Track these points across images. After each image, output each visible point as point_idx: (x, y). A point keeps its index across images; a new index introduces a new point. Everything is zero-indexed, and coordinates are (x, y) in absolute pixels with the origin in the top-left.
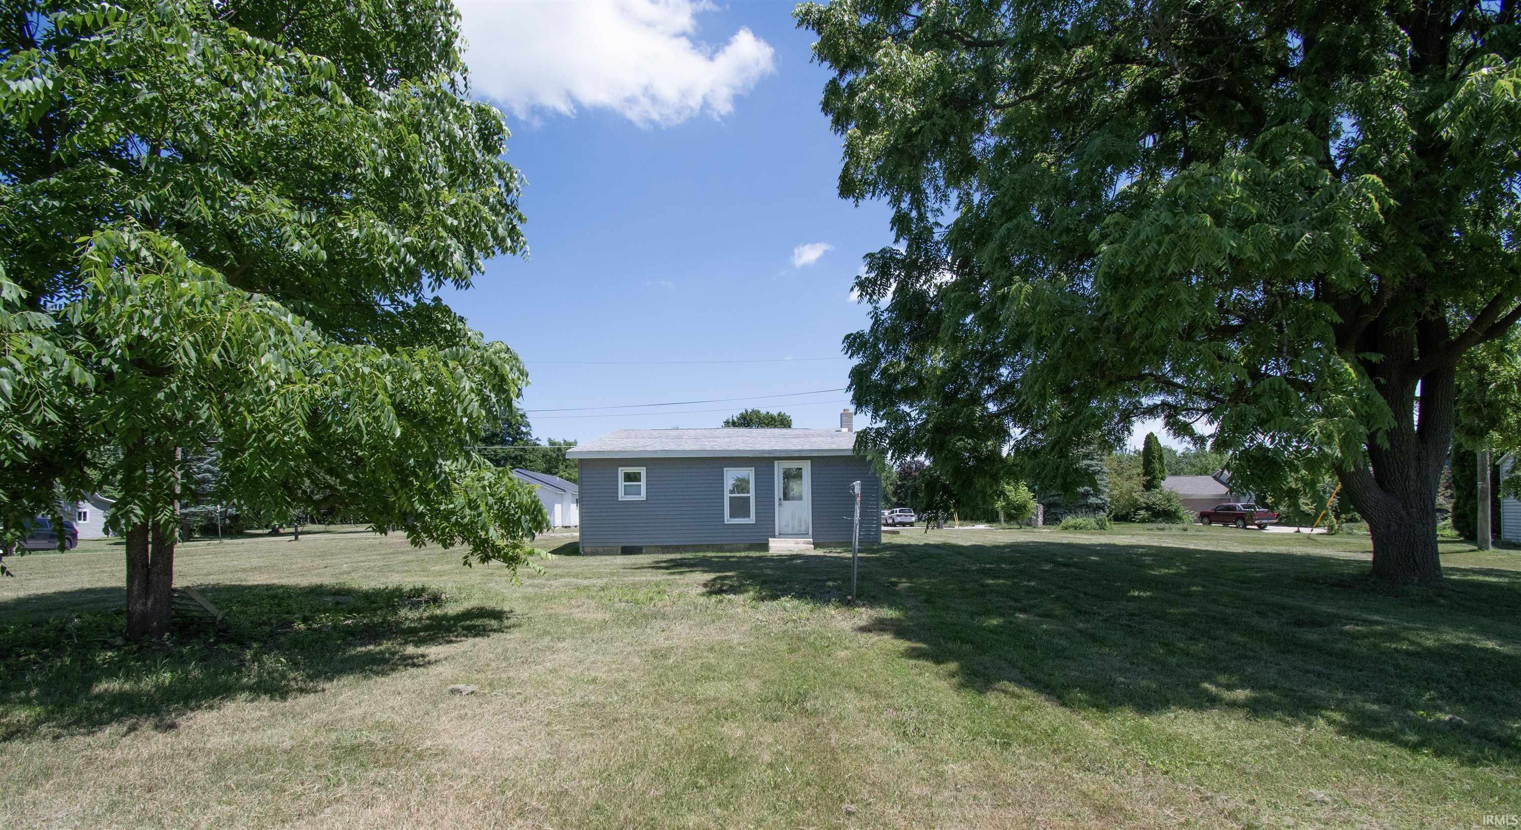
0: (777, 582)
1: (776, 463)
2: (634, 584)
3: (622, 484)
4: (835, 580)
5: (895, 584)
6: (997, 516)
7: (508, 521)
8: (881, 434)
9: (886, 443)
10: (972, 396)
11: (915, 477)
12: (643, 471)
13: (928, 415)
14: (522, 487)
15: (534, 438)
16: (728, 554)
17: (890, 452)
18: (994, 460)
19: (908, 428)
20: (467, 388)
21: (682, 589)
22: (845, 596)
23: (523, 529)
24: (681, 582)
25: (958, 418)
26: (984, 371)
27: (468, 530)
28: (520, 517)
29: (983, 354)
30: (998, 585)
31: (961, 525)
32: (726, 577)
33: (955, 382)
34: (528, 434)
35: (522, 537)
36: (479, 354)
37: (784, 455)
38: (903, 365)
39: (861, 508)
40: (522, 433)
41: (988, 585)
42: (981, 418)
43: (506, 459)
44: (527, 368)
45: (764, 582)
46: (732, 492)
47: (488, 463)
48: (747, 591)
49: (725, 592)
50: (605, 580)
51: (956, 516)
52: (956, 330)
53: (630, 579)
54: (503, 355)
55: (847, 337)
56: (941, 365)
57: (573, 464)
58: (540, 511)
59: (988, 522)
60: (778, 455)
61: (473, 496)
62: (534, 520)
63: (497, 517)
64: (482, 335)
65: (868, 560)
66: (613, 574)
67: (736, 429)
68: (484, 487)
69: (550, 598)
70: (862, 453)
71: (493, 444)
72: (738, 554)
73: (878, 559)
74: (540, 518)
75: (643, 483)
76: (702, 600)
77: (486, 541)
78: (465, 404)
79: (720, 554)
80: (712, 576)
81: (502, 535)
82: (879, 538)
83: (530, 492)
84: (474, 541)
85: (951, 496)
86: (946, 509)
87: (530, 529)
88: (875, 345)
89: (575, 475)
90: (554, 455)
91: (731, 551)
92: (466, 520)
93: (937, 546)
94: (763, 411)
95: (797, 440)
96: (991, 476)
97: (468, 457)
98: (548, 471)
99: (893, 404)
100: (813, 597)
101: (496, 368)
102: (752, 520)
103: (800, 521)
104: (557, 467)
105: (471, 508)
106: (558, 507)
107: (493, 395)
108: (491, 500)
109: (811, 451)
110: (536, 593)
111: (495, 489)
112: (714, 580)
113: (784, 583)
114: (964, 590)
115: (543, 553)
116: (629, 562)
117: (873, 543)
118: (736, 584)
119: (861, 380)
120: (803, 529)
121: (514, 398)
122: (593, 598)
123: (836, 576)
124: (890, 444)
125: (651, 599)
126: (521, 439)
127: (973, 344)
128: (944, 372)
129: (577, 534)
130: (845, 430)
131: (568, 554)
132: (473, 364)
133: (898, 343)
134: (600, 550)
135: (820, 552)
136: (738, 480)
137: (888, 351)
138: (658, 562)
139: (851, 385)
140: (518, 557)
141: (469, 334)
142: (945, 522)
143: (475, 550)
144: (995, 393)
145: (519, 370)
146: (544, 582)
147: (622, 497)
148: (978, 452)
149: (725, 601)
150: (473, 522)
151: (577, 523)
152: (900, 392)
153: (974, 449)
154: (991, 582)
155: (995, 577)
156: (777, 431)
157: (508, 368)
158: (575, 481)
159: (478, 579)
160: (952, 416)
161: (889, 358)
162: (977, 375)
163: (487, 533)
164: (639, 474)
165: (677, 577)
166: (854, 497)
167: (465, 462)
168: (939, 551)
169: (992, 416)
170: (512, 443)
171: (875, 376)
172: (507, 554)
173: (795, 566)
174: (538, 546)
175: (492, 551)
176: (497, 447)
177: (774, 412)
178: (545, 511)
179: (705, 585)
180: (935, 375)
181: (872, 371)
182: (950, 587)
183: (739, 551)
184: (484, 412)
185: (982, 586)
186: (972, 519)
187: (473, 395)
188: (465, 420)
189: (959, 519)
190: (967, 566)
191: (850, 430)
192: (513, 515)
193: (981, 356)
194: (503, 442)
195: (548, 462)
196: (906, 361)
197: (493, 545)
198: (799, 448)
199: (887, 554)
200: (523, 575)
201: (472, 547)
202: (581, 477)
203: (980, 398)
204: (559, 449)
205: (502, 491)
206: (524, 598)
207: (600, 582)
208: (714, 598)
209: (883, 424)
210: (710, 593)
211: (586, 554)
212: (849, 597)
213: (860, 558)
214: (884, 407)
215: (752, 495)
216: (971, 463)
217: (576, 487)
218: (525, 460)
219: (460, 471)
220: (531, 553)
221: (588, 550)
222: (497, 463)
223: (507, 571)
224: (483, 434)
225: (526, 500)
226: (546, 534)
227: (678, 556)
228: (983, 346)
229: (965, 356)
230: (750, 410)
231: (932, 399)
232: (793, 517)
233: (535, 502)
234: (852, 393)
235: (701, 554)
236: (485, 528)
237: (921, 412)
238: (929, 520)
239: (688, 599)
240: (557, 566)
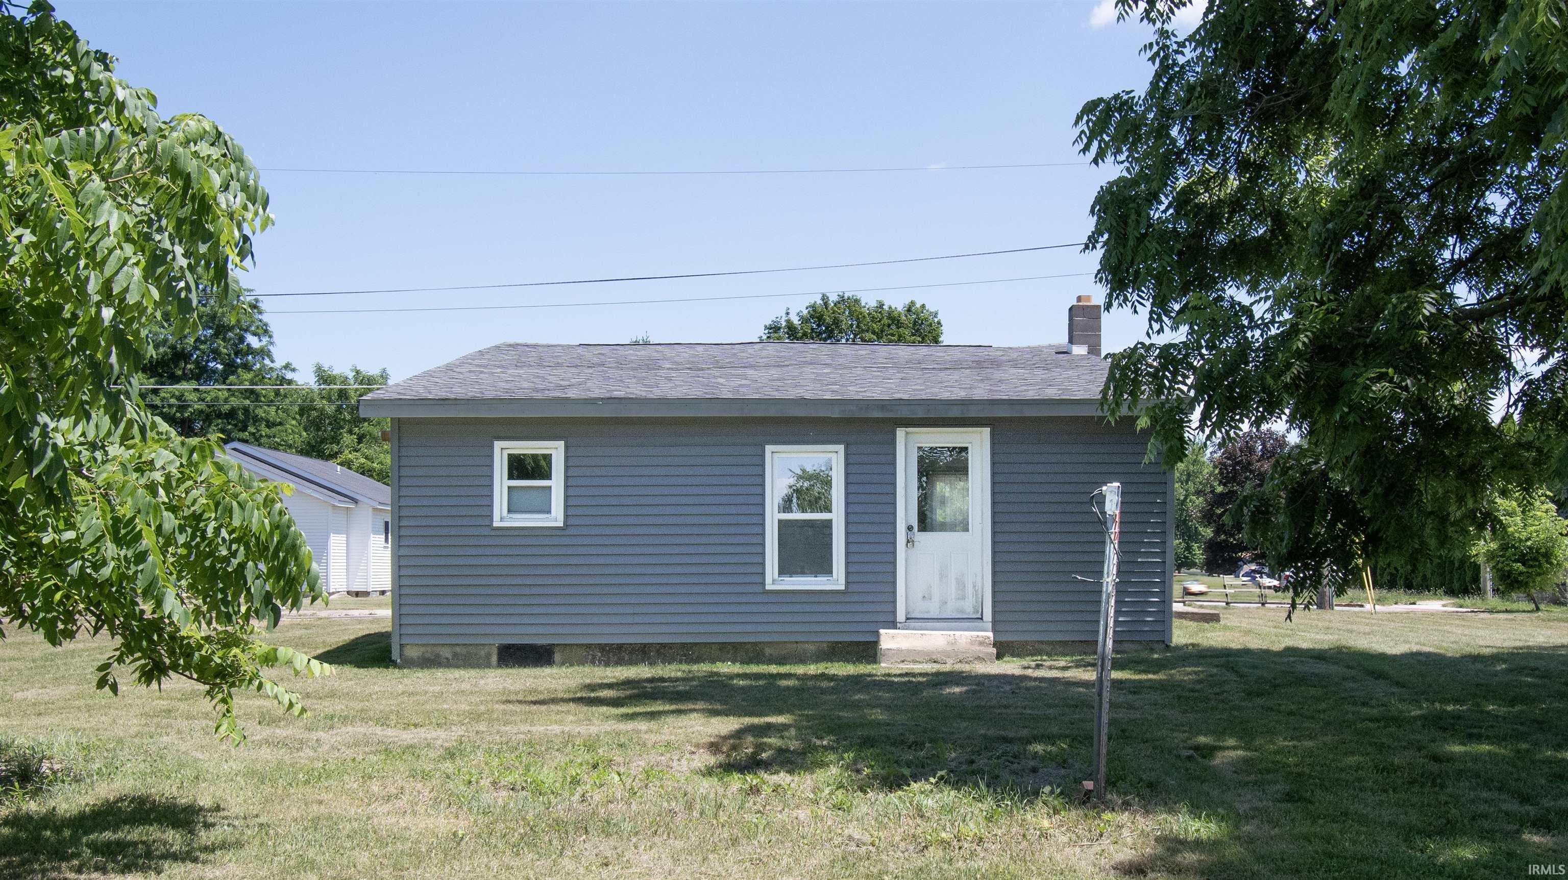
0: (899, 742)
1: (900, 433)
2: (530, 744)
3: (501, 483)
4: (1049, 739)
5: (1208, 751)
6: (1476, 579)
7: (212, 575)
8: (1174, 361)
9: (1186, 385)
10: (1409, 262)
11: (1261, 476)
12: (556, 450)
13: (1299, 313)
14: (248, 487)
15: (279, 363)
16: (773, 669)
17: (1199, 410)
18: (1471, 431)
19: (1244, 346)
20: (114, 228)
21: (653, 758)
22: (1078, 781)
23: (250, 597)
24: (652, 738)
25: (1375, 318)
26: (1444, 201)
27: (109, 597)
28: (242, 566)
29: (1441, 154)
30: (1476, 758)
31: (1379, 601)
32: (767, 729)
33: (1368, 227)
34: (264, 353)
35: (247, 617)
36: (143, 145)
37: (920, 414)
38: (1233, 181)
39: (1123, 552)
40: (250, 350)
41: (1451, 758)
42: (1434, 322)
43: (210, 416)
44: (266, 184)
45: (867, 742)
46: (786, 506)
47: (164, 426)
48: (823, 765)
49: (766, 765)
50: (458, 732)
51: (1367, 576)
52: (1373, 94)
53: (518, 730)
54: (204, 148)
55: (1089, 107)
56: (1330, 181)
57: (377, 432)
58: (294, 549)
59: (1451, 592)
60: (905, 413)
61: (125, 511)
62: (278, 572)
63: (183, 565)
64: (154, 100)
65: (1135, 688)
66: (476, 717)
67: (798, 346)
68: (152, 488)
69: (314, 777)
70: (1124, 411)
71: (175, 379)
72: (800, 670)
73: (1161, 687)
74: (293, 568)
75: (557, 483)
76: (707, 786)
77: (156, 625)
78: (108, 271)
79: (754, 669)
80: (727, 725)
81: (197, 612)
82: (1166, 631)
83: (268, 502)
84: (125, 626)
85: (1356, 522)
86: (1344, 559)
87: (267, 599)
88: (1161, 132)
89: (384, 458)
90: (330, 409)
91: (781, 661)
92: (106, 572)
93: (1318, 656)
94: (869, 301)
95: (956, 376)
96: (1462, 474)
97: (116, 414)
98: (314, 450)
99: (1206, 282)
100: (994, 782)
101: (188, 178)
102: (837, 580)
103: (961, 585)
104: (336, 440)
105: (119, 541)
106: (337, 543)
107: (179, 250)
108: (170, 521)
109: (993, 402)
110: (279, 766)
111: (180, 492)
112: (739, 734)
113: (918, 745)
114: (1388, 770)
115: (301, 659)
116: (518, 686)
117: (1150, 646)
118: (794, 745)
119: (1123, 220)
120: (968, 607)
121: (233, 257)
122: (426, 776)
123: (1055, 729)
124: (1200, 388)
125: (575, 782)
126: (247, 367)
127: (1416, 130)
128: (1340, 203)
129: (386, 613)
130: (1080, 350)
131: (362, 663)
132: (128, 169)
133: (1221, 126)
134: (446, 653)
135: (1011, 667)
136: (804, 476)
137: (1193, 146)
138: (591, 687)
139: (1098, 232)
140: (236, 668)
141: (121, 94)
142: (1340, 591)
143: (128, 649)
144: (1473, 257)
145: (245, 188)
146: (300, 733)
147: (501, 516)
148: (1425, 408)
149: (767, 790)
150: (123, 576)
151: (387, 584)
152: (1224, 252)
153: (1419, 403)
154: (1457, 749)
155: (1471, 737)
156: (903, 352)
157: (217, 180)
158: (381, 477)
159: (134, 724)
160: (1359, 316)
161: (1197, 163)
162: (1425, 209)
163: (159, 604)
164: (548, 458)
165: (642, 725)
166: (1102, 522)
167: (106, 421)
168: (1321, 668)
169: (1465, 316)
170: (224, 378)
171: (1161, 211)
172: (207, 660)
173: (950, 703)
174: (287, 643)
175: (171, 653)
176: (184, 386)
177: (897, 302)
178: (306, 549)
179: (714, 747)
180: (1315, 208)
181: (1153, 198)
182: (1352, 760)
183: (802, 661)
184: (156, 295)
185: (1436, 758)
186: (1409, 586)
187: (129, 249)
188: (108, 313)
189: (1376, 584)
190: (1398, 707)
191: (1094, 349)
192: (226, 560)
193: (1438, 161)
194: (202, 374)
195: (315, 425)
196: (1241, 171)
197: (173, 637)
198: (961, 394)
199: (1185, 674)
200: (248, 716)
201: (119, 640)
202: (399, 465)
203: (1434, 268)
204: (343, 394)
205: (199, 498)
206: (251, 773)
207: (444, 737)
208: (736, 782)
209: (1180, 335)
210: (728, 768)
211: (408, 664)
212: (1089, 785)
213: (1118, 684)
214: (1184, 291)
215: (837, 516)
216: (1409, 439)
217: (383, 493)
218: (256, 420)
219: (93, 446)
220: (270, 659)
221: (412, 653)
222: (185, 427)
223: (206, 704)
224: (151, 352)
225: (259, 521)
226: (307, 609)
227: (642, 671)
228: (1442, 134)
229: (1393, 160)
230: (833, 298)
231: (1307, 271)
232: (943, 576)
233: (281, 528)
234: (1099, 253)
235: (704, 668)
236: (152, 591)
237: (1279, 304)
238: (1297, 587)
239: (669, 785)
240: (332, 695)
